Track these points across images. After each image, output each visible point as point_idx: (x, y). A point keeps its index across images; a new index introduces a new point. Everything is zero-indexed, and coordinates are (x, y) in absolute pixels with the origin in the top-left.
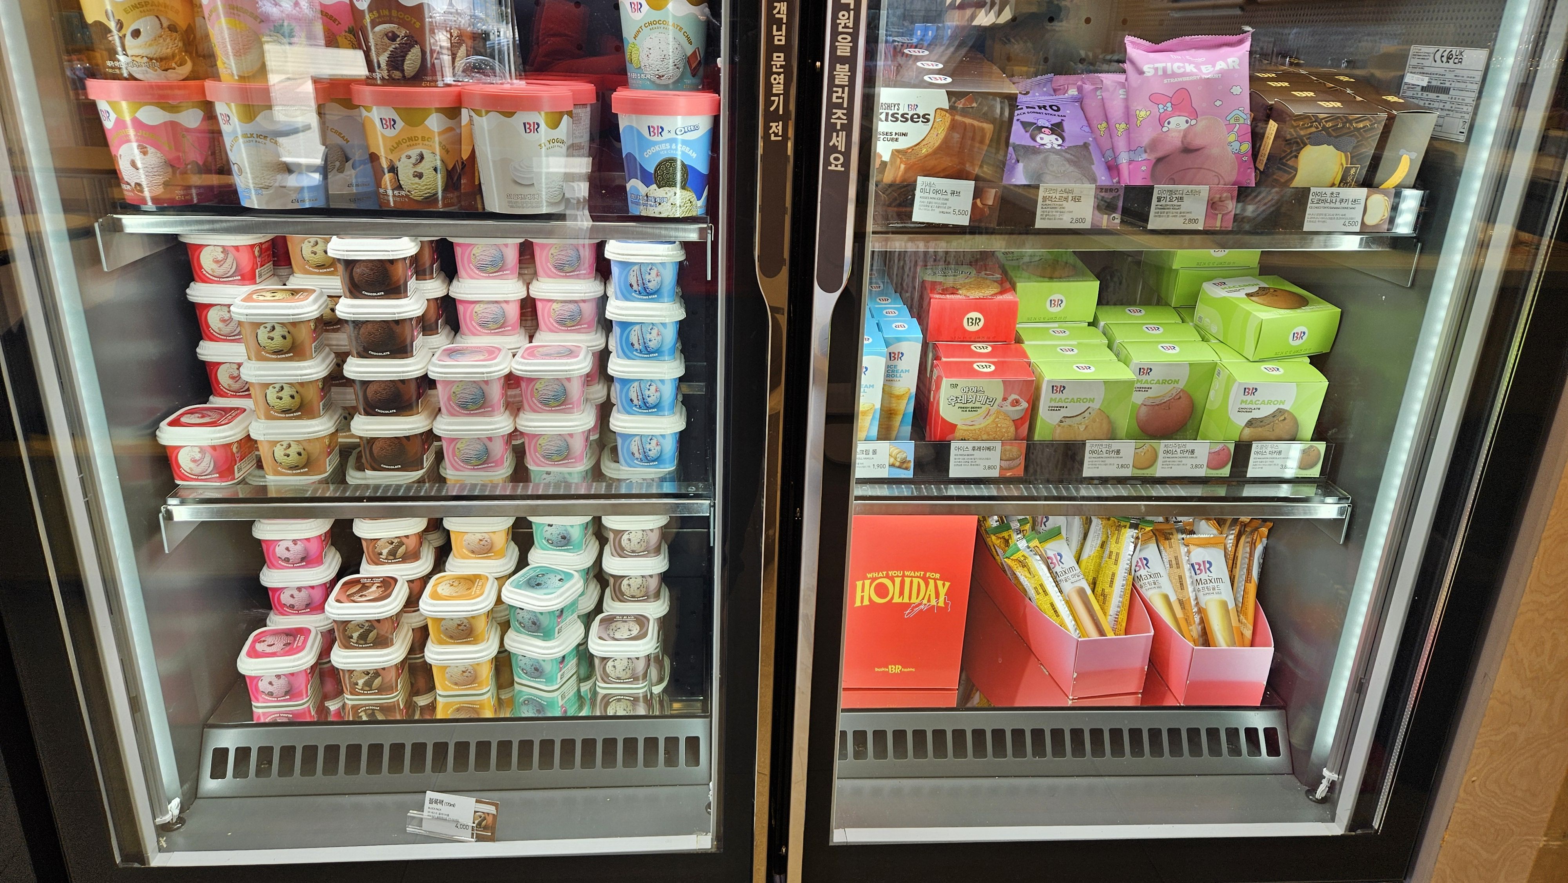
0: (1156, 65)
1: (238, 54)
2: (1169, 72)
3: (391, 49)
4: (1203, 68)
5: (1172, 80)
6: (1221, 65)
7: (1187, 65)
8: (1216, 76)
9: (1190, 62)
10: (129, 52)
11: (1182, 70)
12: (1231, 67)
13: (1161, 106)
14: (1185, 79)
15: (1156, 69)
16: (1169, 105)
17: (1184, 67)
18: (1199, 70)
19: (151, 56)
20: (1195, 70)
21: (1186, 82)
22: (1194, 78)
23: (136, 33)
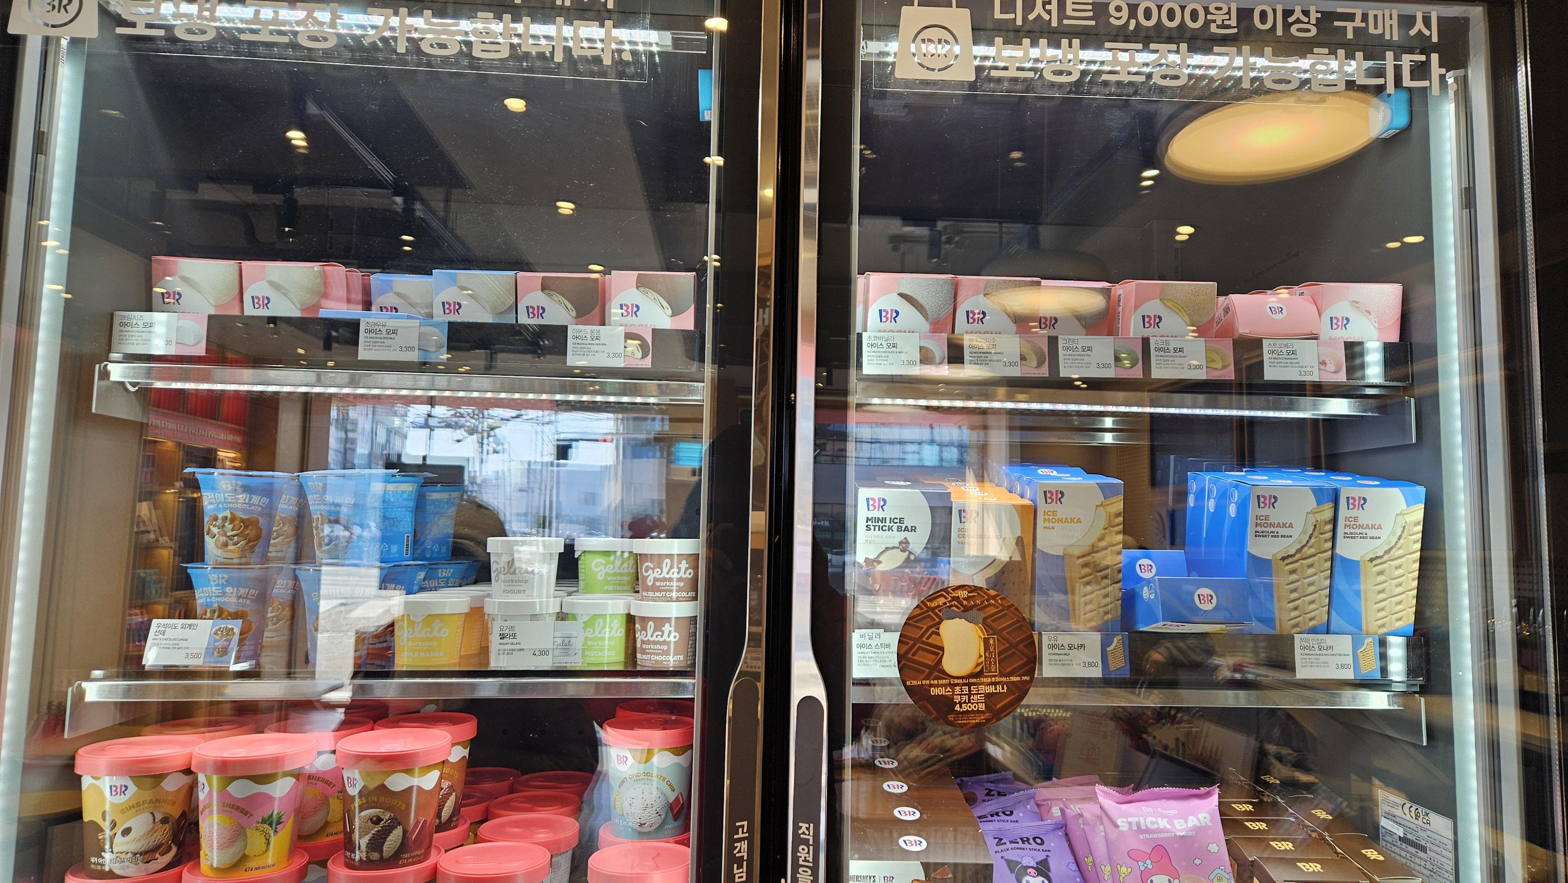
0: (1130, 819)
1: (221, 847)
2: (1143, 827)
3: (373, 832)
4: (1176, 822)
5: (1148, 836)
6: (1192, 821)
7: (1159, 819)
8: (1191, 834)
9: (1163, 816)
10: (115, 850)
11: (1155, 827)
12: (1204, 824)
13: (1141, 863)
14: (1160, 835)
15: (1130, 824)
16: (1149, 862)
17: (1157, 822)
18: (1171, 824)
19: (136, 851)
20: (1168, 826)
21: (1161, 838)
22: (1169, 835)
23: (127, 832)
